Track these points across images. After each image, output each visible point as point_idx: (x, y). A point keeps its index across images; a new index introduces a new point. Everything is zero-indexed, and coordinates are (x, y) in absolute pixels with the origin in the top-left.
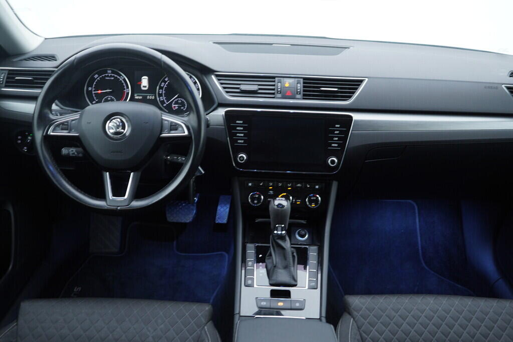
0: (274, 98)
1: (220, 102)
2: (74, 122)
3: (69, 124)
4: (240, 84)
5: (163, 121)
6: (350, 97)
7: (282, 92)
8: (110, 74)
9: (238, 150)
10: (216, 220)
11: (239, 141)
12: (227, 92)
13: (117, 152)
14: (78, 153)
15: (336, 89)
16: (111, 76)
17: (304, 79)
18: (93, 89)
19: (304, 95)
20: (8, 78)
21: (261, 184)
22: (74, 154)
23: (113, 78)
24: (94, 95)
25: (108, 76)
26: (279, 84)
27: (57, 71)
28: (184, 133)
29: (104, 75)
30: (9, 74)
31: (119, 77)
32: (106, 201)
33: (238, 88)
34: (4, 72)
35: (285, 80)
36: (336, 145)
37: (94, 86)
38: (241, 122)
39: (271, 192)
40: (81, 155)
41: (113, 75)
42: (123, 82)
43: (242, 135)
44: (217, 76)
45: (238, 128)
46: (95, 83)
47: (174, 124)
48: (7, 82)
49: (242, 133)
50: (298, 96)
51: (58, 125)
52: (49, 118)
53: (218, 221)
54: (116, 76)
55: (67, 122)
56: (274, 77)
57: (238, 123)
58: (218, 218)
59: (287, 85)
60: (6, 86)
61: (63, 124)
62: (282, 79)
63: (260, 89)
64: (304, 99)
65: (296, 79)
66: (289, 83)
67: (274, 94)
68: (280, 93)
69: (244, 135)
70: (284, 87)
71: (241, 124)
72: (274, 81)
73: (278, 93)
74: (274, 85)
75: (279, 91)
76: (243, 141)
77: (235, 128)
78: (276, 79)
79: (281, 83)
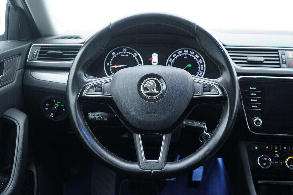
2: (107, 84)
3: (103, 87)
4: (246, 56)
5: (195, 83)
7: (287, 62)
8: (125, 52)
9: (252, 114)
10: (193, 178)
11: (253, 106)
12: (236, 63)
13: (152, 113)
14: (103, 117)
16: (126, 54)
18: (110, 65)
20: (40, 52)
21: (267, 148)
22: (100, 118)
23: (127, 55)
24: (111, 70)
25: (123, 54)
26: (283, 56)
27: (83, 46)
28: (219, 94)
29: (120, 53)
30: (41, 49)
31: (132, 54)
32: (139, 164)
33: (245, 60)
34: (38, 48)
35: (288, 52)
37: (111, 62)
38: (255, 88)
39: (277, 155)
40: (105, 119)
41: (127, 52)
42: (136, 58)
43: (256, 100)
45: (252, 94)
46: (112, 60)
47: (206, 86)
48: (39, 56)
51: (92, 87)
52: (83, 80)
53: (194, 179)
54: (130, 53)
55: (101, 84)
56: (277, 50)
57: (252, 90)
58: (195, 177)
60: (39, 59)
61: (96, 86)
62: (285, 51)
63: (266, 60)
66: (292, 55)
67: (279, 64)
68: (286, 63)
69: (257, 100)
70: (288, 58)
71: (254, 90)
72: (278, 54)
73: (283, 63)
74: (278, 57)
75: (284, 62)
76: (257, 106)
77: (249, 94)
78: (279, 51)
79: (284, 54)
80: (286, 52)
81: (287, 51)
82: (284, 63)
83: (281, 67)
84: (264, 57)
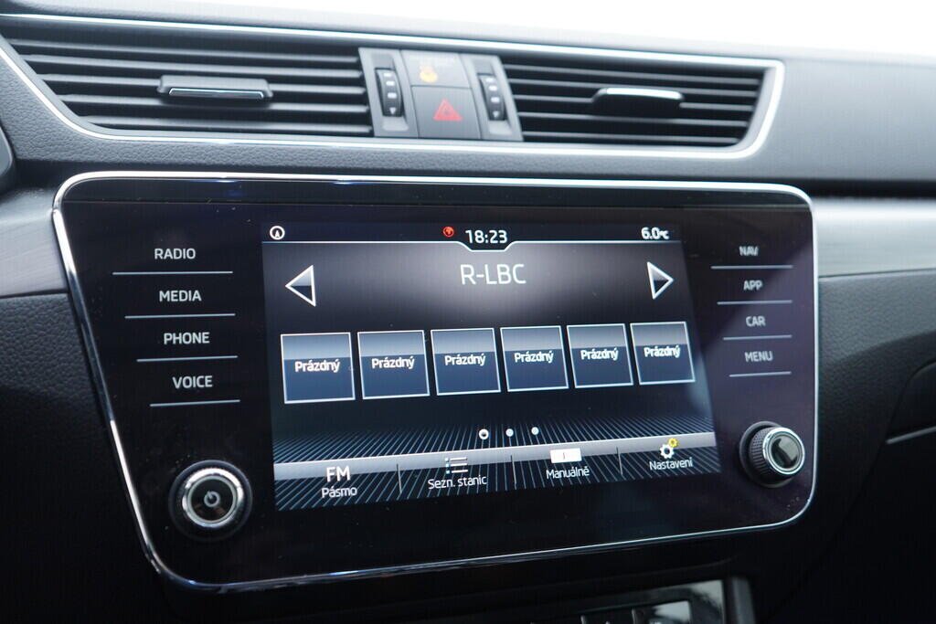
0: (371, 135)
1: (27, 153)
4: (157, 74)
6: (740, 134)
7: (409, 108)
11: (179, 383)
12: (80, 110)
15: (673, 95)
17: (506, 58)
19: (526, 124)
26: (388, 79)
33: (149, 92)
35: (411, 57)
36: (765, 356)
38: (187, 254)
43: (202, 338)
45: (167, 296)
49: (195, 327)
50: (497, 128)
57: (169, 264)
62: (395, 54)
63: (279, 97)
64: (527, 139)
65: (468, 58)
67: (365, 119)
68: (401, 112)
69: (211, 338)
70: (412, 86)
71: (183, 264)
72: (358, 66)
73: (386, 113)
74: (360, 82)
75: (392, 103)
76: (208, 379)
77: (144, 294)
78: (366, 56)
79: (393, 69)
80: (402, 57)
81: (406, 53)
82: (393, 110)
83: (376, 133)
84: (272, 80)
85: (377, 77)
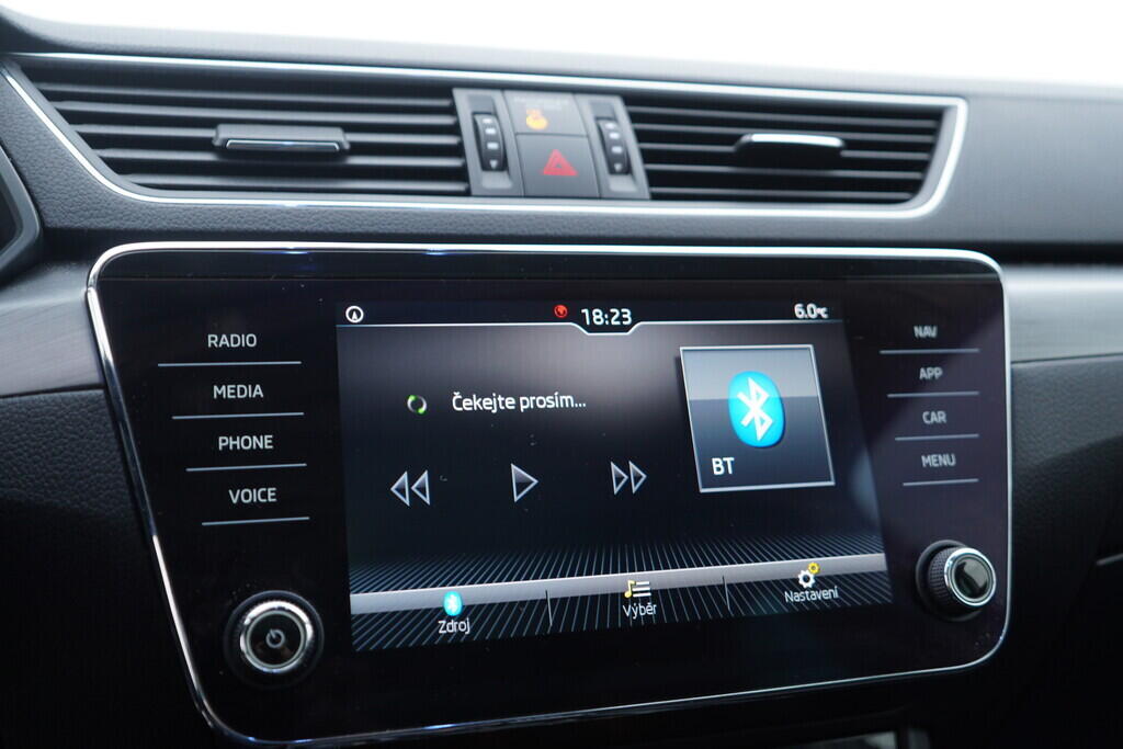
0: (467, 193)
1: (57, 220)
6: (913, 188)
7: (512, 161)
11: (237, 497)
12: (120, 167)
15: (832, 141)
17: (630, 98)
19: (654, 179)
26: (488, 126)
33: (204, 145)
35: (516, 98)
36: (946, 460)
38: (248, 340)
43: (264, 442)
44: (37, 74)
45: (224, 391)
49: (256, 428)
50: (620, 184)
56: (444, 89)
57: (225, 354)
59: (536, 123)
62: (497, 95)
63: (359, 149)
64: (656, 197)
65: (584, 100)
66: (545, 114)
67: (460, 174)
68: (504, 166)
69: (274, 442)
70: (516, 134)
71: (242, 353)
72: (451, 110)
73: (485, 167)
74: (454, 130)
75: (493, 155)
76: (271, 492)
78: (462, 98)
79: (494, 114)
80: (505, 98)
81: (509, 94)
82: (494, 163)
83: (474, 192)
84: (347, 128)
85: (475, 124)
